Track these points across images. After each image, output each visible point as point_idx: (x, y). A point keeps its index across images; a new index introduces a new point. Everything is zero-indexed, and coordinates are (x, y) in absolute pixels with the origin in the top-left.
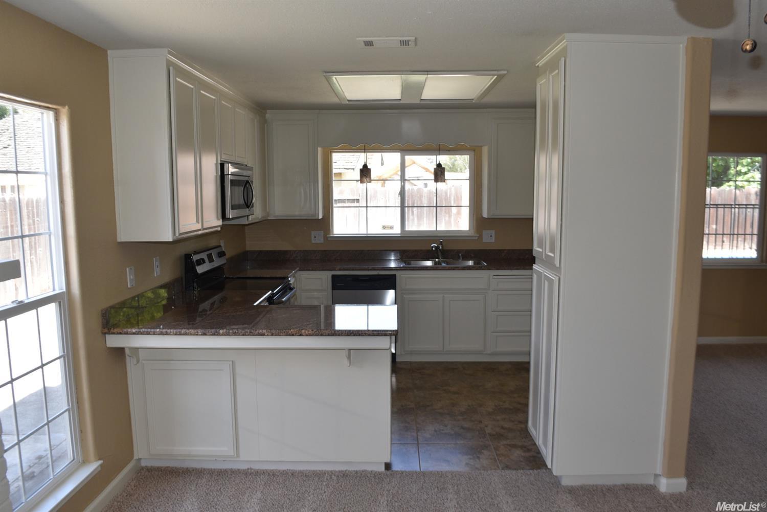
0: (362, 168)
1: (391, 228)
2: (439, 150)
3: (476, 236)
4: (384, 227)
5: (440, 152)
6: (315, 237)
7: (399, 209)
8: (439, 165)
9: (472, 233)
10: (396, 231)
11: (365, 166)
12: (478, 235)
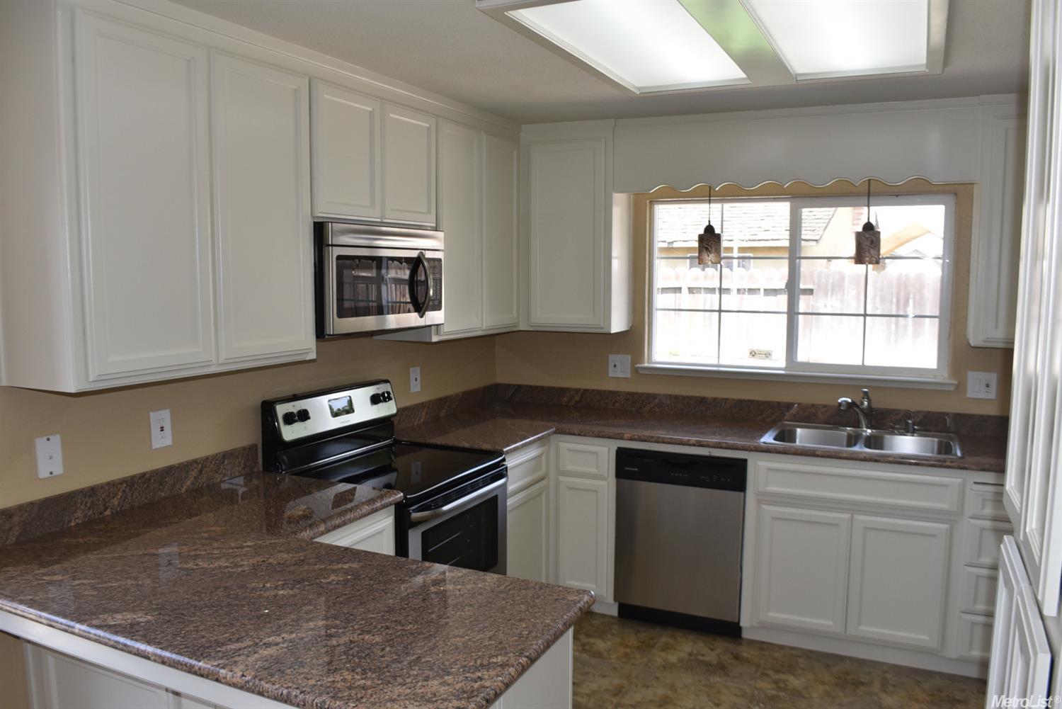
0: (702, 232)
1: (768, 355)
2: (869, 196)
3: (953, 384)
4: (753, 354)
5: (871, 198)
6: (615, 366)
7: (783, 319)
8: (869, 227)
9: (944, 377)
10: (777, 362)
11: (709, 229)
12: (956, 382)
